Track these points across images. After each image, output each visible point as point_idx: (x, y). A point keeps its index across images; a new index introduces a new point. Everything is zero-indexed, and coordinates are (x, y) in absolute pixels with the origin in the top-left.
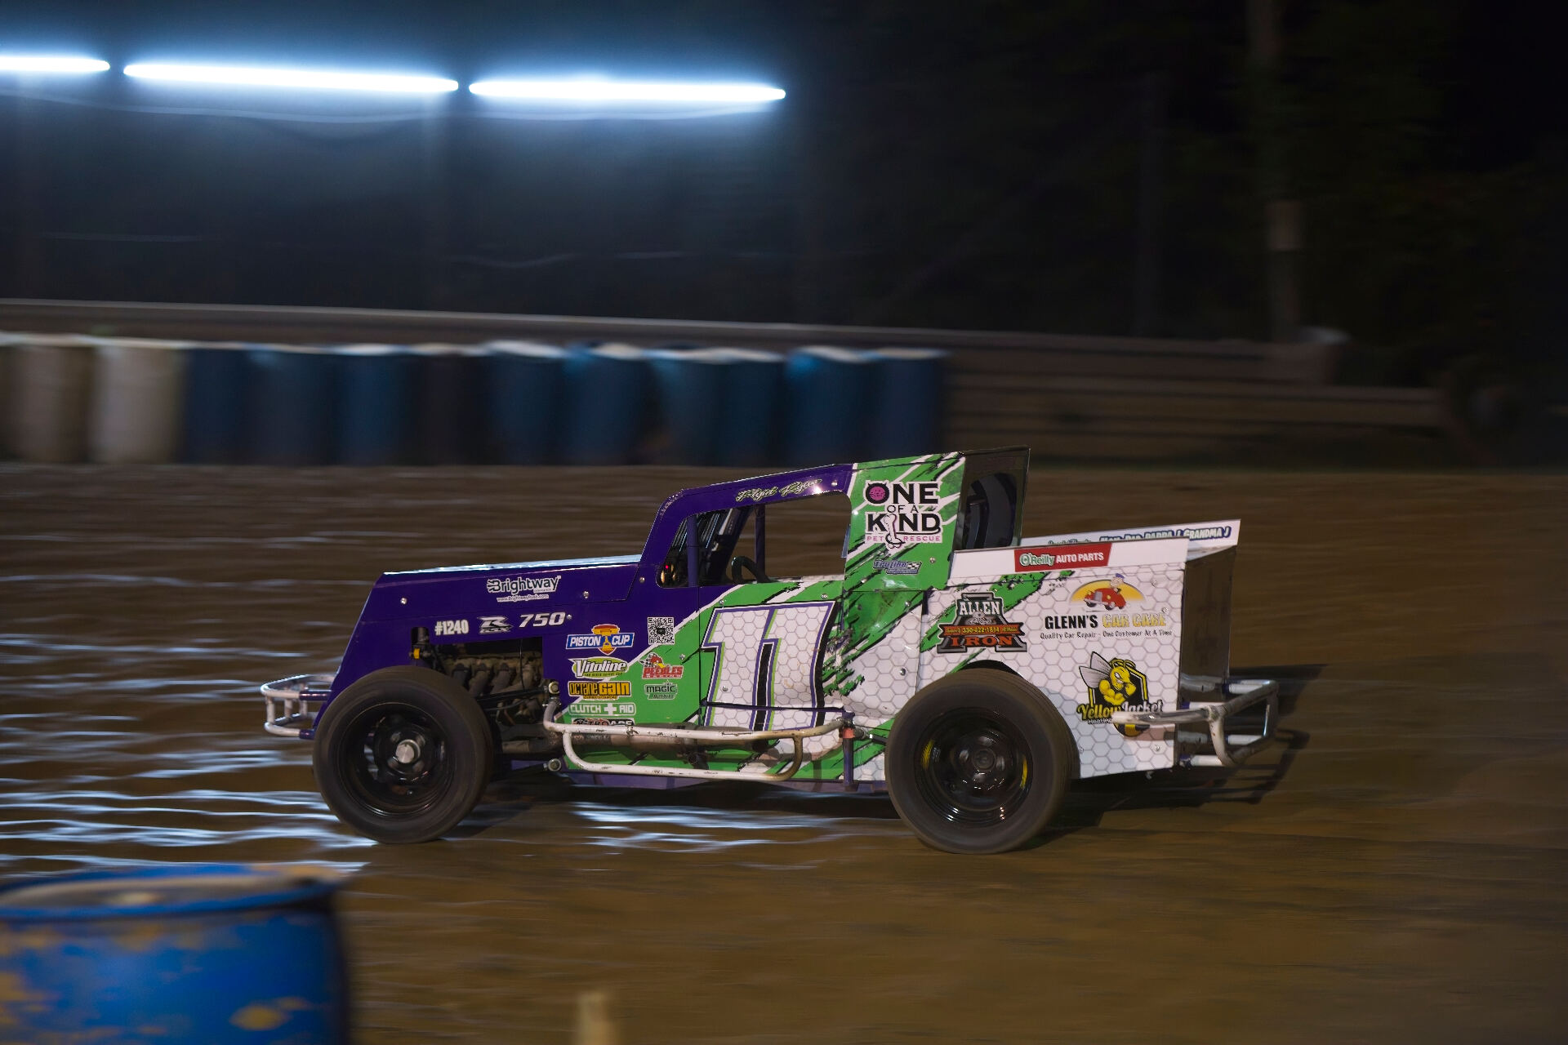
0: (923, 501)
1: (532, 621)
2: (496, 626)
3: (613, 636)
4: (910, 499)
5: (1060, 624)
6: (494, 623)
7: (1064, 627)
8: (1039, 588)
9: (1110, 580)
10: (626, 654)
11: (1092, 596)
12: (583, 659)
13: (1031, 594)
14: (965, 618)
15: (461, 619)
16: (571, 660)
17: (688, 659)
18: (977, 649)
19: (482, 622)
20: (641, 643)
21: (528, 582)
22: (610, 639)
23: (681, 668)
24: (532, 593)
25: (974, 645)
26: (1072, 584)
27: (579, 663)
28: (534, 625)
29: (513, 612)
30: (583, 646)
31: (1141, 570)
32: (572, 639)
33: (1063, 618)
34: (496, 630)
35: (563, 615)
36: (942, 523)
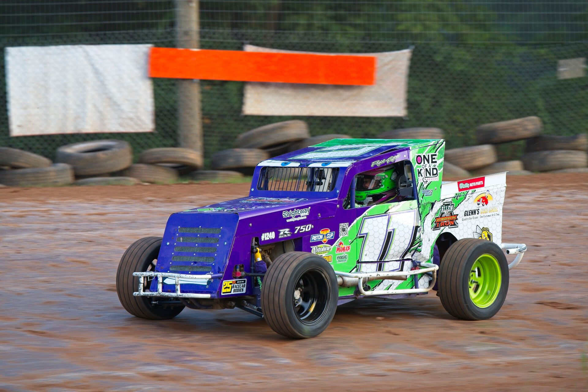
0: (432, 162)
1: (300, 230)
2: (286, 234)
3: (327, 234)
4: (428, 161)
5: (468, 214)
6: (285, 232)
7: (470, 215)
8: (465, 198)
9: (485, 193)
10: (331, 242)
11: (479, 201)
12: (316, 246)
13: (462, 201)
14: (443, 214)
15: (272, 231)
16: (311, 247)
17: (352, 242)
18: (443, 228)
19: (280, 232)
20: (337, 236)
21: (298, 211)
22: (326, 235)
23: (349, 247)
24: (300, 216)
25: (443, 226)
26: (475, 195)
27: (314, 248)
28: (300, 232)
29: (292, 226)
30: (316, 240)
31: (495, 188)
32: (313, 237)
33: (470, 211)
34: (286, 236)
35: (310, 225)
36: (438, 172)
